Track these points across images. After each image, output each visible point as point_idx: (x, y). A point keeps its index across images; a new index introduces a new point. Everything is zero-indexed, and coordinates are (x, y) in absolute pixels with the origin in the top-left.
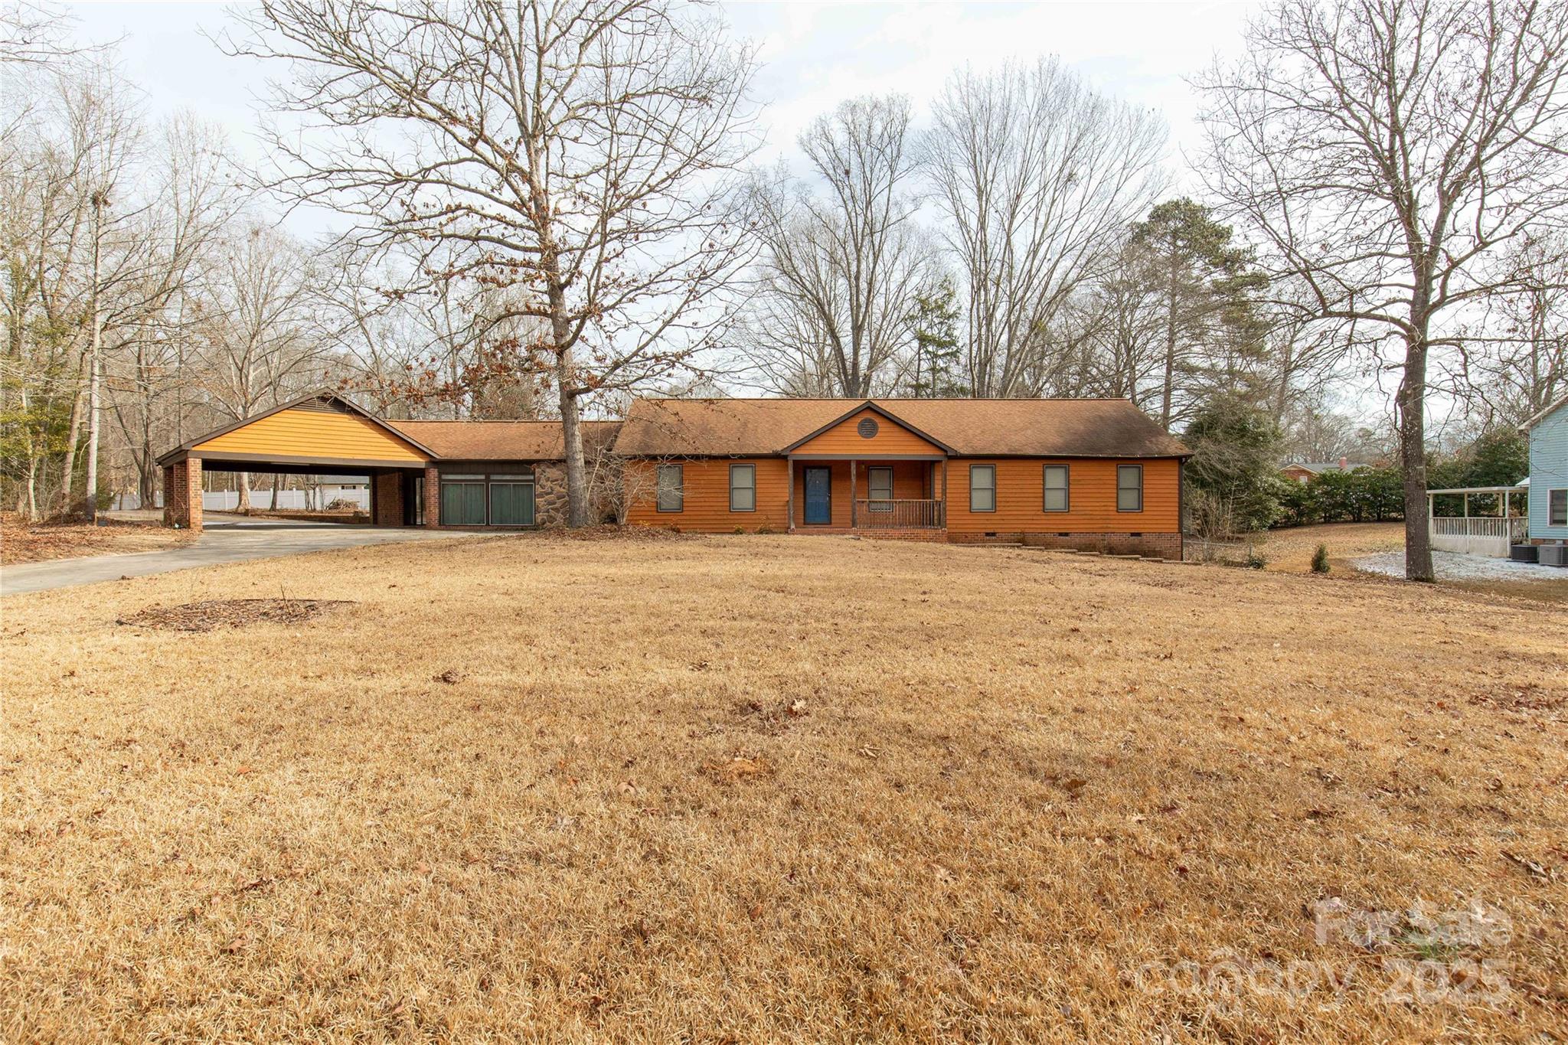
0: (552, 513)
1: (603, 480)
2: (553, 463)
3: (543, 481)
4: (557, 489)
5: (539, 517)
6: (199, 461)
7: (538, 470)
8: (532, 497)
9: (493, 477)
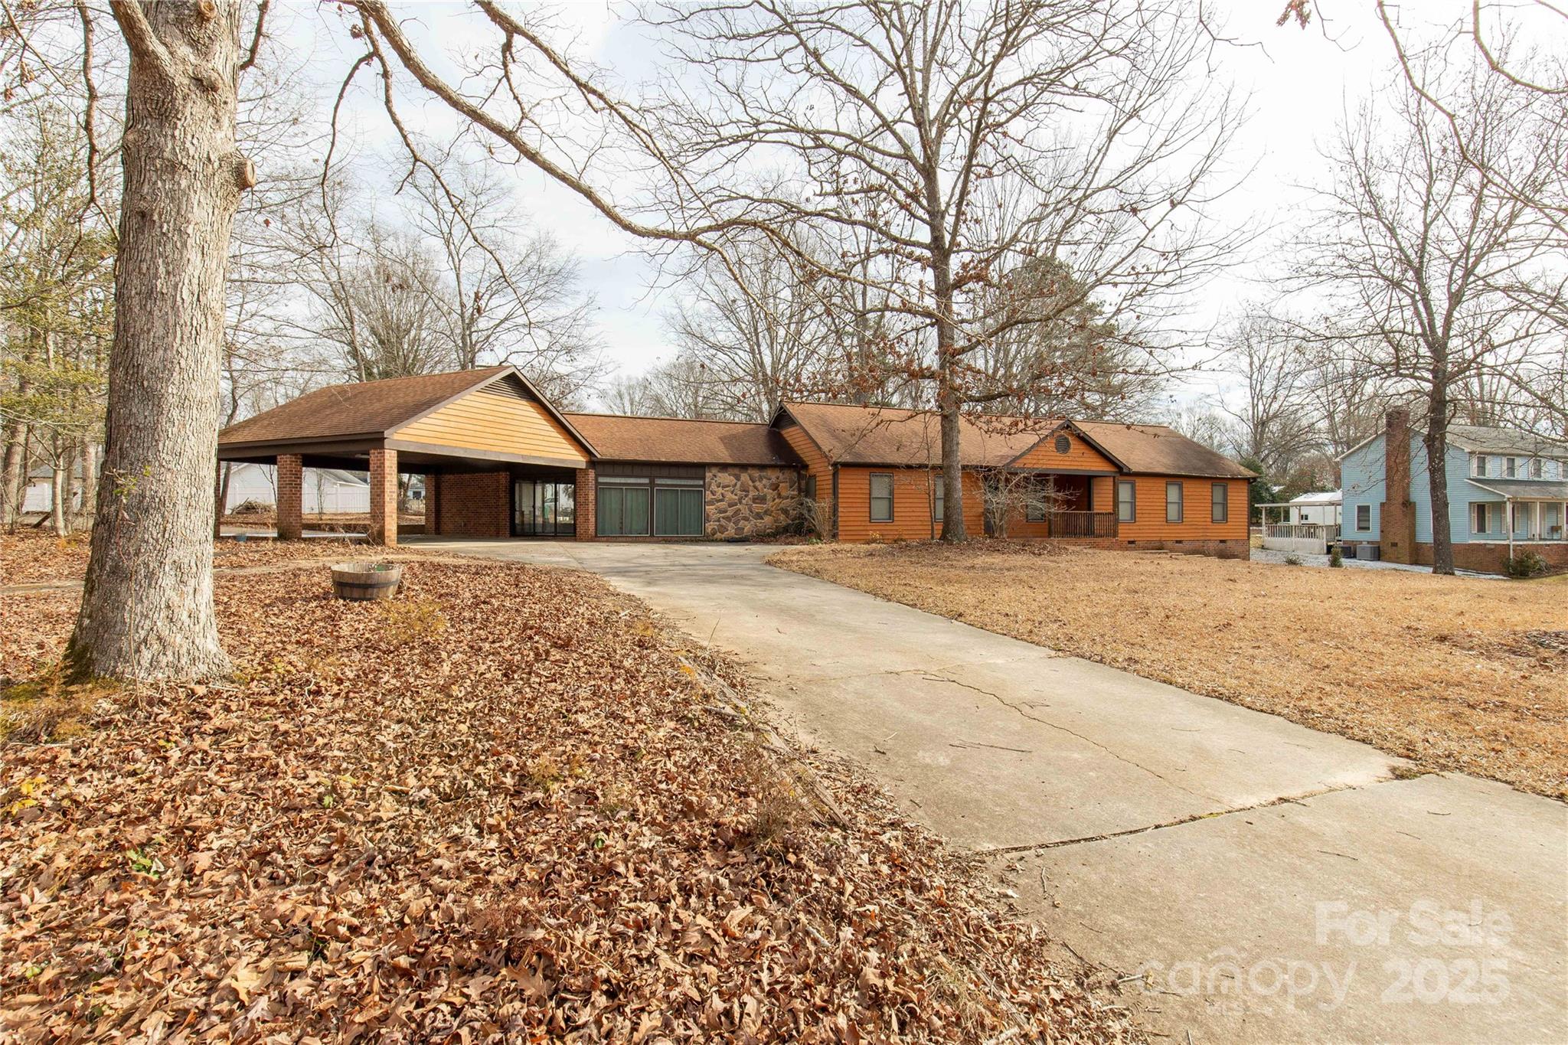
0: (723, 522)
1: (775, 487)
2: (724, 467)
3: (714, 487)
4: (729, 496)
5: (710, 527)
6: (394, 454)
7: (708, 475)
8: (701, 504)
9: (658, 481)
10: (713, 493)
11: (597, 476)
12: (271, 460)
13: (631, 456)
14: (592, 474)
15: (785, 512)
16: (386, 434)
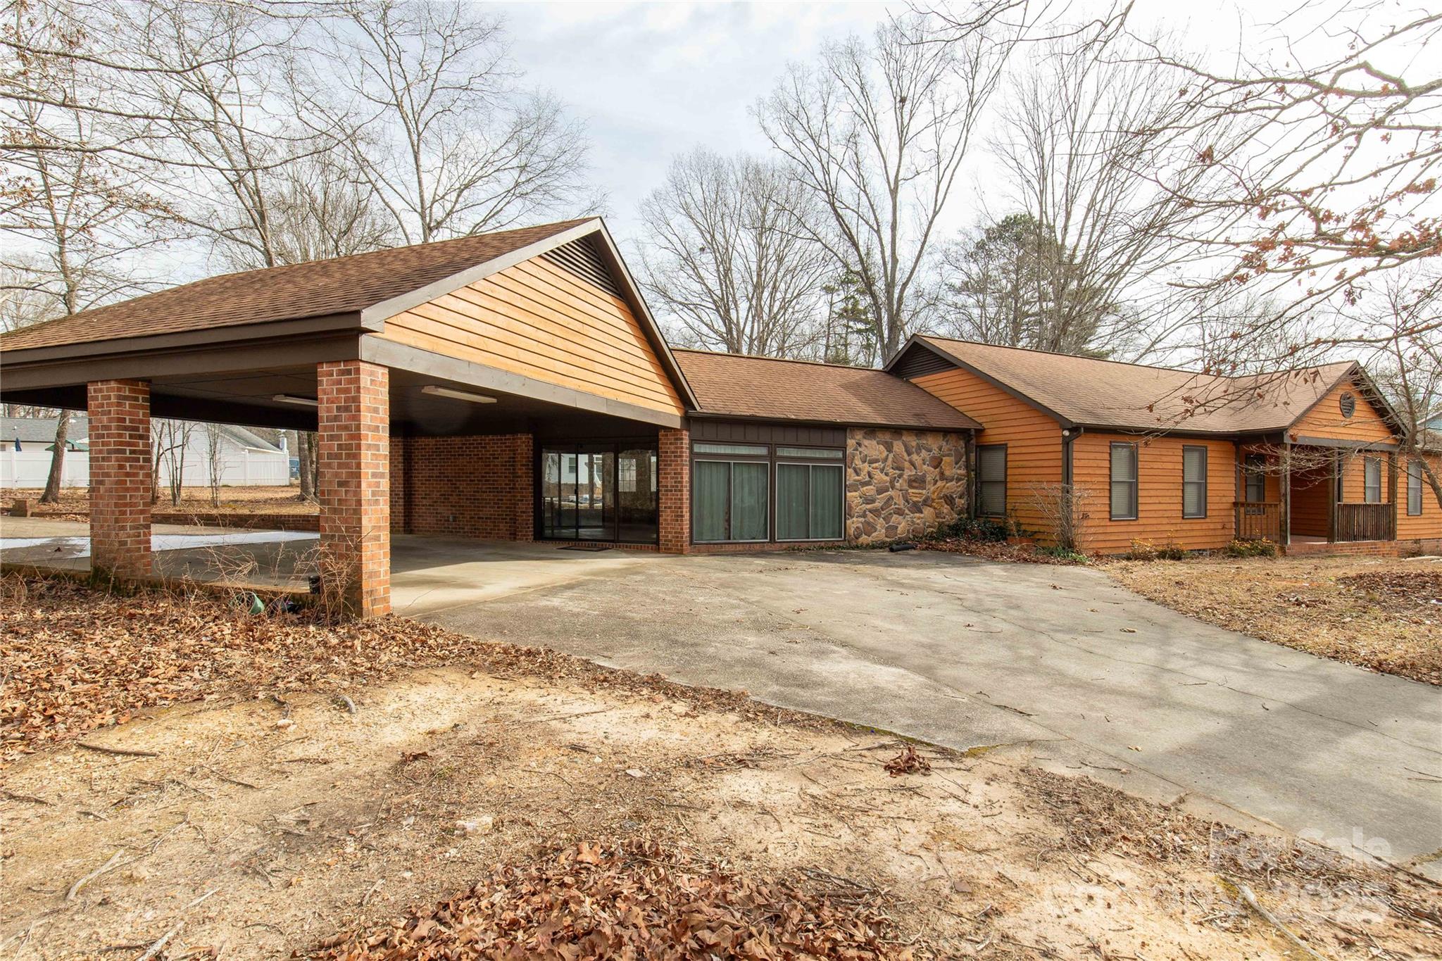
0: (870, 518)
1: (937, 463)
2: (871, 429)
3: (858, 462)
4: (879, 476)
5: (853, 524)
6: (383, 376)
7: (851, 442)
8: (841, 487)
9: (781, 452)
10: (857, 472)
11: (693, 441)
12: (72, 398)
13: (743, 410)
14: (686, 436)
15: (949, 500)
16: (369, 317)
